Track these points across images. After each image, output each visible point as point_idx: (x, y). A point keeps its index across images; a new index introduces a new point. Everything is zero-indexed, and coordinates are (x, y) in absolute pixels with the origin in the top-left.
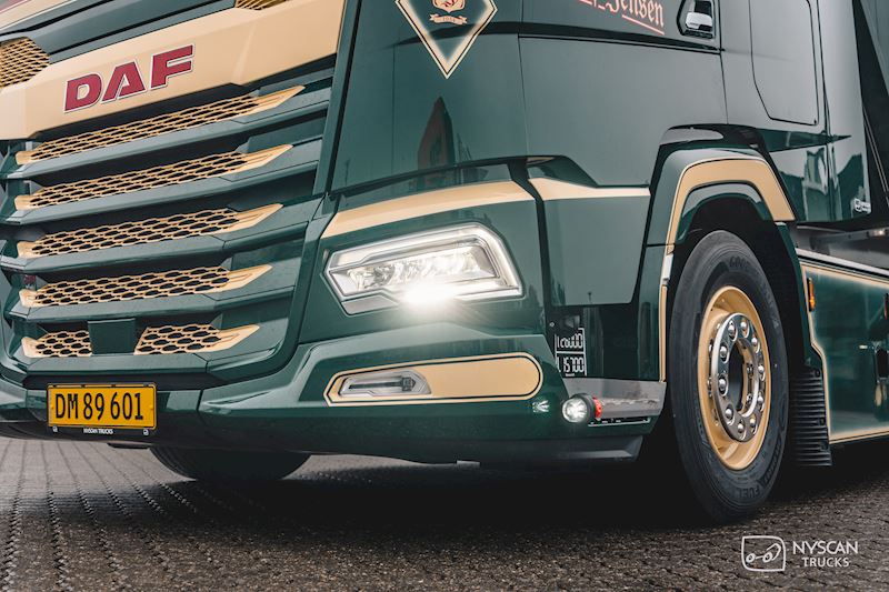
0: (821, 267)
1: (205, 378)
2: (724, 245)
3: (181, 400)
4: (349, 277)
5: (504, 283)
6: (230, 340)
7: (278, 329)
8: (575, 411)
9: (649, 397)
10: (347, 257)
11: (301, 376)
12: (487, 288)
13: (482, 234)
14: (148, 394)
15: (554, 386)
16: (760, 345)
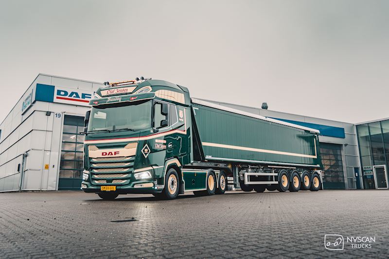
0: (183, 171)
1: (121, 185)
2: (172, 170)
3: (118, 187)
4: (136, 176)
5: (150, 176)
6: (124, 182)
7: (129, 180)
8: (156, 188)
9: (163, 187)
10: (136, 174)
11: (132, 185)
12: (148, 177)
13: (148, 172)
14: (115, 187)
15: (154, 186)
16: (176, 180)
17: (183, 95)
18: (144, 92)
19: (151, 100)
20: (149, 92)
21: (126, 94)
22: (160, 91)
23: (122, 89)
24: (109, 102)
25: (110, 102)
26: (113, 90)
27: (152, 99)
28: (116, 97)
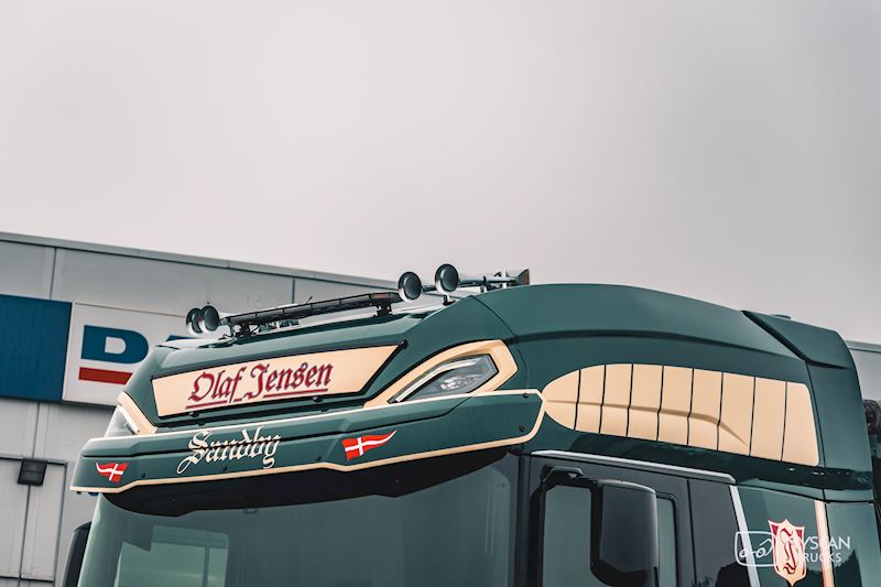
17: (800, 393)
18: (451, 393)
19: (509, 457)
20: (487, 391)
21: (323, 403)
22: (592, 374)
23: (293, 363)
24: (193, 470)
25: (203, 467)
26: (231, 371)
27: (517, 450)
28: (243, 427)
